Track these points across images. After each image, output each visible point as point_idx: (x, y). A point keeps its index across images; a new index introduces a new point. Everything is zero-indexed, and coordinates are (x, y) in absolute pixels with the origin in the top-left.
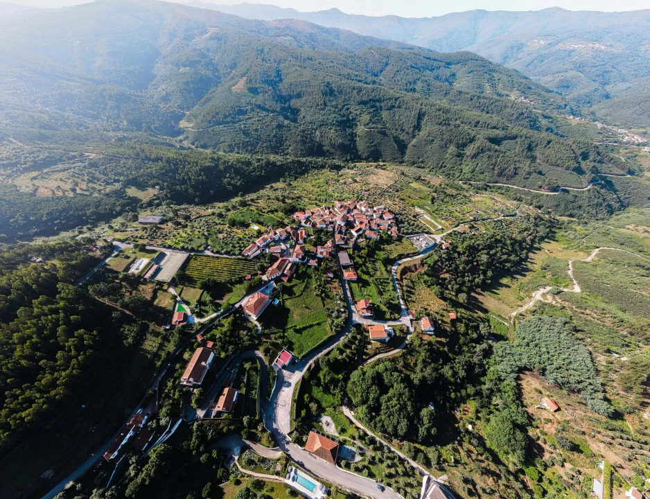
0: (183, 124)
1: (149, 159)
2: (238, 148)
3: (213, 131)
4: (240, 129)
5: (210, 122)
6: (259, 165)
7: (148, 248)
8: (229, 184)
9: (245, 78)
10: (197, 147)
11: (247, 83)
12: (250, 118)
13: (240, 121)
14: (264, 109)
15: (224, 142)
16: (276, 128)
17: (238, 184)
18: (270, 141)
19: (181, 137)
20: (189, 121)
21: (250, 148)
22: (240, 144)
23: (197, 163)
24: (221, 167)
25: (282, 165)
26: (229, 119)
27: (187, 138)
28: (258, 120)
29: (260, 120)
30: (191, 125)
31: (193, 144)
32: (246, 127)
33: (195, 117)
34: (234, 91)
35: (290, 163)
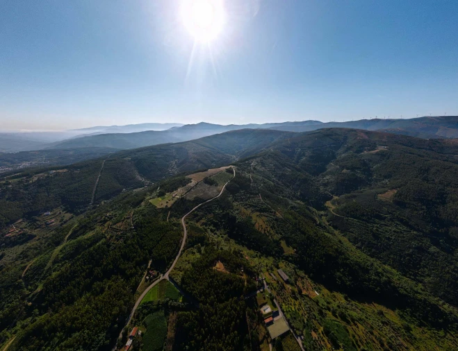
0: (328, 204)
1: (299, 229)
2: (362, 244)
3: (347, 220)
4: (371, 231)
5: (348, 213)
6: (376, 280)
7: (274, 300)
8: (340, 278)
9: (396, 191)
10: (330, 225)
11: (395, 196)
12: (386, 225)
13: (375, 223)
14: (406, 224)
15: (353, 233)
16: (415, 248)
17: (348, 283)
18: (401, 256)
19: (322, 213)
20: (333, 204)
21: (373, 250)
22: (365, 241)
23: (324, 247)
24: (340, 261)
25: (406, 296)
26: (364, 218)
27: (326, 215)
28: (394, 231)
29: (398, 232)
30: (334, 207)
31: (328, 221)
32: (377, 230)
33: (339, 203)
34: (379, 198)
35: (420, 300)
